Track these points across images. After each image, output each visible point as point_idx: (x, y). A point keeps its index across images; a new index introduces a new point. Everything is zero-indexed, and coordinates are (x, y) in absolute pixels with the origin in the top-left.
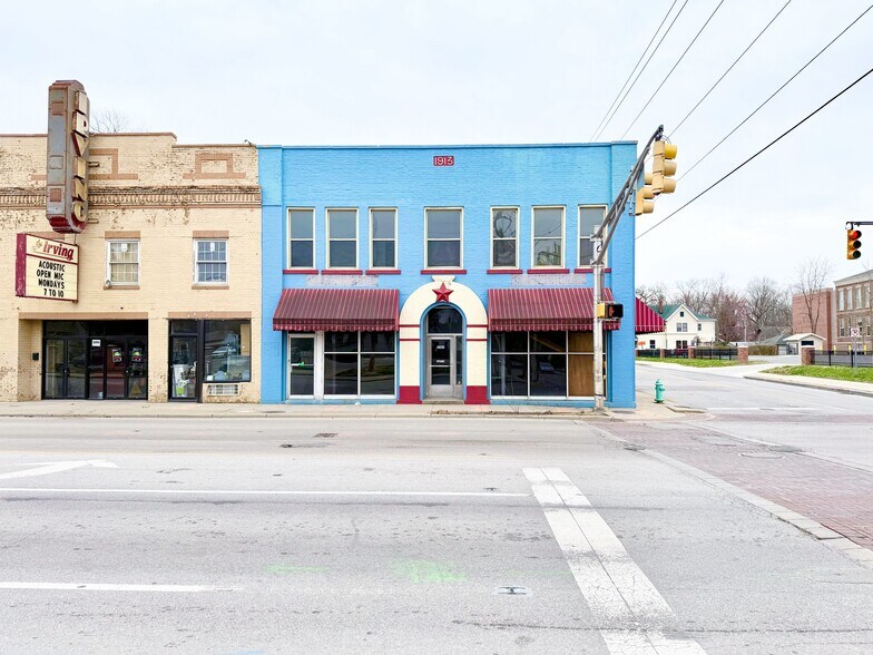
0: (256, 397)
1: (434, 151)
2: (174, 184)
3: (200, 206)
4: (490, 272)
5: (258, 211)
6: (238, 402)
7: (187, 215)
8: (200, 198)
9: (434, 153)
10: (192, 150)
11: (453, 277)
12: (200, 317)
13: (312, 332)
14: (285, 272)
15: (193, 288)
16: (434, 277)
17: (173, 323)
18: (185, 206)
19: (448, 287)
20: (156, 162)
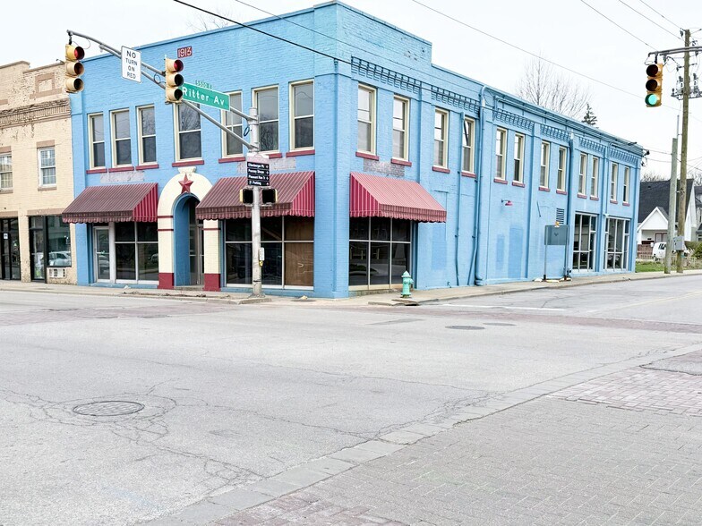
0: (74, 280)
1: (177, 44)
2: (25, 104)
3: (39, 121)
4: (222, 161)
5: (69, 120)
6: (65, 283)
7: (33, 128)
8: (38, 115)
9: (177, 46)
10: (33, 73)
11: (193, 168)
12: (43, 214)
13: (106, 224)
14: (88, 172)
15: (39, 190)
16: (180, 169)
17: (30, 218)
18: (32, 122)
19: (190, 179)
20: (16, 88)
